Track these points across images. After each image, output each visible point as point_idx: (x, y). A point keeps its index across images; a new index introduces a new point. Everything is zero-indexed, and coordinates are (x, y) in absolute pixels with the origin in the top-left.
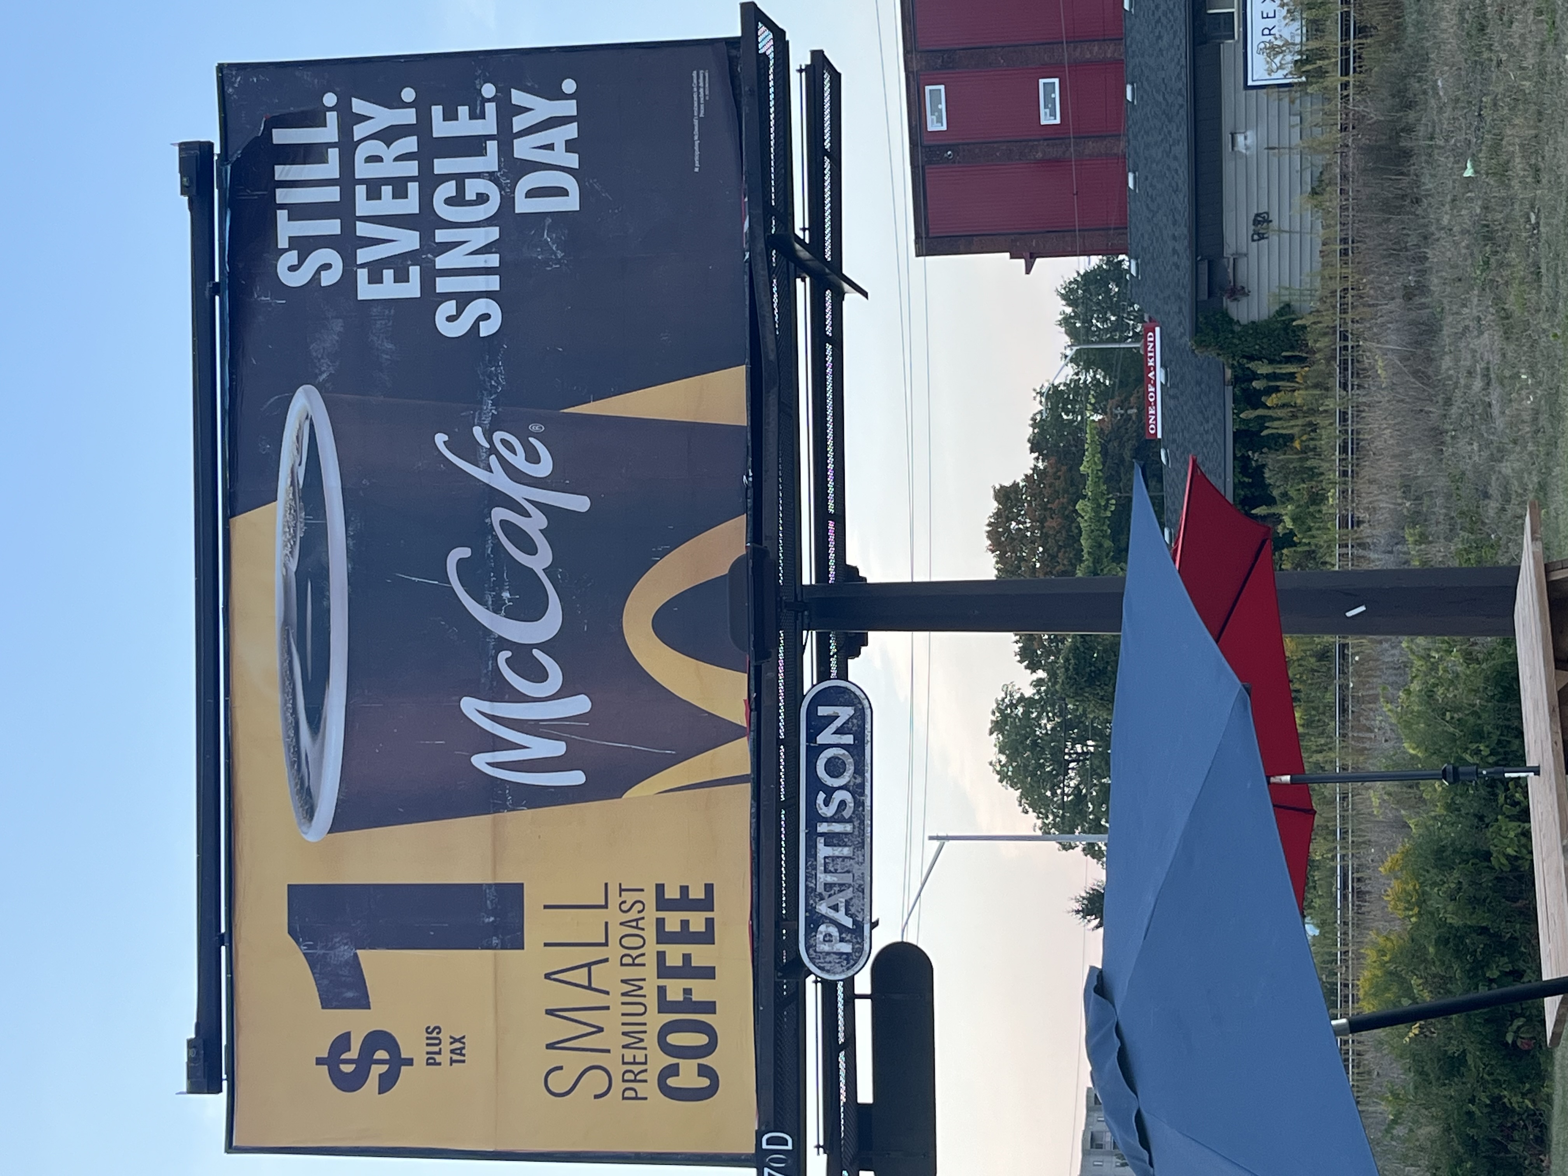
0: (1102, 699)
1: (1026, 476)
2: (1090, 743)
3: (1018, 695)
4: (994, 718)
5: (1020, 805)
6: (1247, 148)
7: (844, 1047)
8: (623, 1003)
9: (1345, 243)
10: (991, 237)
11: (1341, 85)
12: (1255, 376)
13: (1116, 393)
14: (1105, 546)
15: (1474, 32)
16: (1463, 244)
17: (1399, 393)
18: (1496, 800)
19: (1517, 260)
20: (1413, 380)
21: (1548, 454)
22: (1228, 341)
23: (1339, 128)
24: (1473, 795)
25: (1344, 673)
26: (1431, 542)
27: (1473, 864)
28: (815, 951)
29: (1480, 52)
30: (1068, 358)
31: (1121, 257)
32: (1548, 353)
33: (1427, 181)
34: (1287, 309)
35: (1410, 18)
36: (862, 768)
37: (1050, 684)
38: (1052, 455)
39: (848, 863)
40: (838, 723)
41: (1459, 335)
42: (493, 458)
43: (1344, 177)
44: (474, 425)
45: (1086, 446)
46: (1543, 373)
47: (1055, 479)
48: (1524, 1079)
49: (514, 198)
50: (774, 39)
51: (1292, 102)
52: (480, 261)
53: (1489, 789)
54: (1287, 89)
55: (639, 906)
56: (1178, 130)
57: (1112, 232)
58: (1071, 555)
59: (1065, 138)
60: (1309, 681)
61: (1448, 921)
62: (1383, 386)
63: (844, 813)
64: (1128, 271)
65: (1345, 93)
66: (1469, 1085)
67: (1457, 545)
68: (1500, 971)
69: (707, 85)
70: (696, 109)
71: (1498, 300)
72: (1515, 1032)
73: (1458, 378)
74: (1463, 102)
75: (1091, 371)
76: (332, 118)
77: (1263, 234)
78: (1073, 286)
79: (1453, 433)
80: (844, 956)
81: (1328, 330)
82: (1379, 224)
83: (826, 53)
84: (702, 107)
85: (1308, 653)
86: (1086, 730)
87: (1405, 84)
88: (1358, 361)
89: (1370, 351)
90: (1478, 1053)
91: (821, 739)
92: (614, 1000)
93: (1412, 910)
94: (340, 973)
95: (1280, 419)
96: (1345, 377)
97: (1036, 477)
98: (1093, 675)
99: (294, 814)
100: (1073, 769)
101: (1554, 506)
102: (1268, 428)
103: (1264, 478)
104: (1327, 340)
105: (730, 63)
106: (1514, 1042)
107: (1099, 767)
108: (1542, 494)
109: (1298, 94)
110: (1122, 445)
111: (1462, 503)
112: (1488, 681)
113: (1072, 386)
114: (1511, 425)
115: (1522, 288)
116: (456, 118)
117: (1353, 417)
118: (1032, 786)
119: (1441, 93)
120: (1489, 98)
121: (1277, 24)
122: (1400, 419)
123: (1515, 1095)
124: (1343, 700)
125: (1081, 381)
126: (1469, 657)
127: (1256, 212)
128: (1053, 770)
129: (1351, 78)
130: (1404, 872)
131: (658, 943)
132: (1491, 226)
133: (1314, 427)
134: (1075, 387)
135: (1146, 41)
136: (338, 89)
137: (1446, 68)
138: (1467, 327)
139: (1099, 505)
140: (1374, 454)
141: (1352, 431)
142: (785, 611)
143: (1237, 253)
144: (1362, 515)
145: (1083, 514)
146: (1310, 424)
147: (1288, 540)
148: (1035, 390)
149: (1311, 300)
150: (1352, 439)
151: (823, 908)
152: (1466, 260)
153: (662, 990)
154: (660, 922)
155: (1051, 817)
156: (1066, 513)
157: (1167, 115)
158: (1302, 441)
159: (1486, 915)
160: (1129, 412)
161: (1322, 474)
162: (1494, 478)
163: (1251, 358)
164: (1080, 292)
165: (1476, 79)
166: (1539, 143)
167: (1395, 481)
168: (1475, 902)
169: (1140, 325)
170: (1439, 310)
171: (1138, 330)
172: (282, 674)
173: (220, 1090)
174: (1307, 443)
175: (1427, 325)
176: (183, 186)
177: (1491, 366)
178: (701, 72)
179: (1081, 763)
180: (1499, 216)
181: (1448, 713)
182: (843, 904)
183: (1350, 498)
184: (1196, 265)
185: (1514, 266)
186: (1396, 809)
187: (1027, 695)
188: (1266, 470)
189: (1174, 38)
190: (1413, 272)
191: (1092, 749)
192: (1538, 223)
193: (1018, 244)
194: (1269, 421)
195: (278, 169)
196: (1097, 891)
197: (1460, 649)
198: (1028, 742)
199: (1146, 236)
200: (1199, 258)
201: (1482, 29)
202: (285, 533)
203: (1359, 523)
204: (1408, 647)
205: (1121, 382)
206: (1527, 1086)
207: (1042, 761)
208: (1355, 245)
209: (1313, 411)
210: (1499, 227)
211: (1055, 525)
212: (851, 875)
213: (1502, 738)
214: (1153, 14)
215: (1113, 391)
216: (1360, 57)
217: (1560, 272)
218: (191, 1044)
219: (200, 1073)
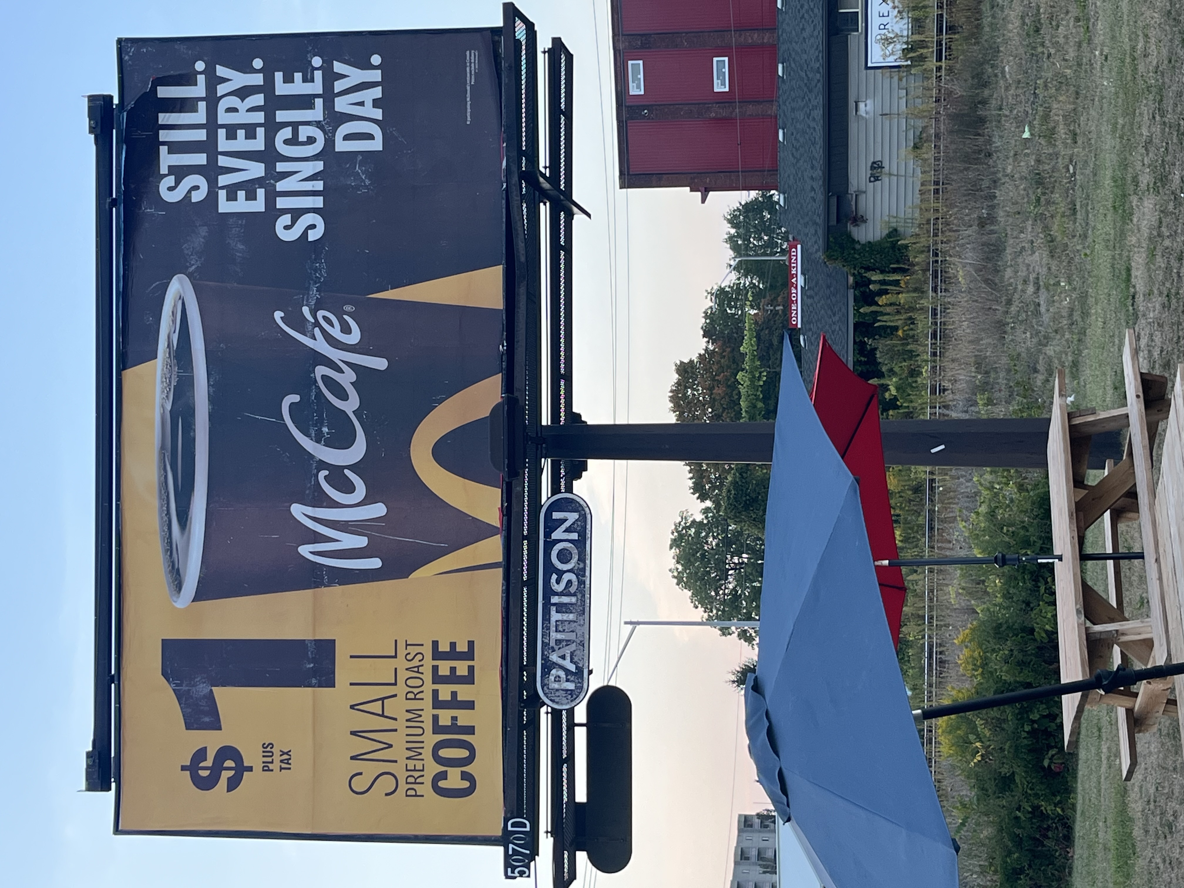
0: (754, 520)
1: (700, 355)
2: (744, 555)
3: (691, 519)
4: (673, 537)
5: (692, 602)
6: (867, 113)
7: (566, 761)
8: (407, 727)
9: (937, 185)
10: (676, 175)
11: (936, 68)
12: (870, 282)
13: (768, 294)
14: (758, 406)
15: (1031, 33)
16: (1022, 187)
17: (974, 295)
18: (1038, 591)
19: (1060, 199)
20: (984, 286)
21: (1079, 340)
22: (851, 256)
23: (934, 99)
24: (1022, 587)
25: (932, 501)
26: (995, 404)
27: (1021, 637)
28: (548, 688)
29: (1035, 47)
30: (732, 267)
31: (772, 192)
32: (1080, 268)
33: (996, 140)
34: (895, 233)
35: (986, 21)
36: (583, 557)
37: (715, 511)
38: (719, 340)
39: (573, 625)
40: (567, 524)
41: (1018, 254)
42: (317, 330)
43: (937, 136)
44: (303, 306)
45: (745, 332)
46: (1077, 282)
47: (721, 358)
48: (1057, 794)
49: (334, 140)
50: (526, 29)
51: (900, 79)
52: (309, 186)
53: (1034, 583)
54: (896, 70)
55: (420, 657)
56: (816, 99)
57: (766, 173)
58: (732, 415)
59: (731, 102)
60: (907, 508)
61: (1003, 678)
62: (963, 290)
63: (570, 589)
64: (778, 203)
65: (939, 74)
66: (1017, 798)
67: (1014, 407)
68: (1040, 715)
69: (477, 62)
70: (468, 79)
71: (1046, 228)
72: (1050, 759)
73: (1016, 285)
74: (1023, 83)
75: (749, 277)
76: (201, 79)
77: (878, 177)
78: (736, 213)
79: (1013, 325)
80: (569, 692)
81: (924, 249)
82: (961, 171)
83: (563, 40)
84: (473, 77)
85: (906, 487)
86: (742, 546)
87: (982, 69)
88: (945, 272)
89: (954, 264)
90: (1023, 774)
91: (555, 536)
92: (401, 724)
93: (977, 670)
94: (200, 703)
95: (889, 314)
96: (936, 283)
97: (707, 356)
98: (748, 502)
99: (167, 589)
100: (731, 575)
101: (1083, 378)
102: (880, 321)
103: (876, 358)
104: (923, 256)
105: (493, 46)
106: (1049, 766)
107: (751, 574)
108: (1075, 369)
109: (905, 74)
110: (771, 333)
111: (1018, 376)
112: (1034, 504)
113: (735, 288)
114: (1054, 319)
115: (1063, 220)
116: (292, 81)
117: (941, 312)
118: (700, 588)
119: (1008, 76)
120: (1042, 80)
121: (890, 21)
122: (975, 315)
123: (1050, 805)
124: (931, 520)
125: (742, 285)
126: (1021, 488)
127: (872, 160)
128: (716, 576)
129: (943, 64)
130: (972, 643)
131: (433, 683)
132: (1042, 174)
133: (912, 321)
134: (738, 289)
135: (793, 32)
136: (206, 59)
137: (1011, 58)
138: (1023, 248)
139: (754, 377)
140: (955, 339)
141: (941, 323)
142: (530, 443)
143: (858, 191)
144: (946, 384)
145: (742, 383)
146: (910, 318)
147: (893, 404)
148: (707, 291)
149: (912, 227)
150: (940, 329)
151: (554, 657)
152: (1023, 198)
153: (435, 718)
154: (435, 668)
155: (715, 611)
156: (729, 383)
157: (808, 88)
158: (904, 331)
159: (1030, 674)
160: (777, 308)
161: (918, 355)
162: (1041, 358)
163: (868, 269)
164: (741, 217)
165: (1032, 67)
166: (1076, 115)
167: (970, 360)
168: (1022, 664)
169: (786, 243)
170: (1003, 235)
171: (784, 247)
172: (159, 484)
173: (109, 789)
174: (908, 332)
175: (995, 246)
176: (90, 127)
177: (1040, 276)
178: (473, 51)
179: (737, 571)
180: (1047, 167)
181: (1005, 528)
182: (569, 655)
183: (938, 373)
184: (828, 199)
185: (1057, 204)
186: (968, 600)
187: (698, 519)
188: (878, 352)
189: (814, 30)
190: (985, 207)
191: (746, 560)
192: (1075, 173)
193: (696, 181)
194: (880, 316)
195: (161, 116)
196: (748, 666)
197: (1015, 482)
198: (698, 555)
199: (792, 177)
200: (830, 194)
201: (1037, 30)
202: (162, 382)
203: (945, 390)
204: (978, 481)
205: (771, 285)
206: (1058, 798)
207: (708, 569)
208: (944, 186)
209: (912, 309)
210: (1048, 175)
211: (720, 392)
212: (575, 633)
213: (1043, 546)
214: (799, 12)
215: (765, 293)
216: (950, 48)
217: (1089, 208)
218: (89, 755)
219: (95, 776)
